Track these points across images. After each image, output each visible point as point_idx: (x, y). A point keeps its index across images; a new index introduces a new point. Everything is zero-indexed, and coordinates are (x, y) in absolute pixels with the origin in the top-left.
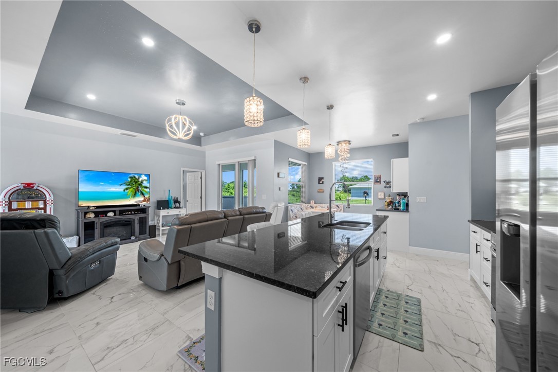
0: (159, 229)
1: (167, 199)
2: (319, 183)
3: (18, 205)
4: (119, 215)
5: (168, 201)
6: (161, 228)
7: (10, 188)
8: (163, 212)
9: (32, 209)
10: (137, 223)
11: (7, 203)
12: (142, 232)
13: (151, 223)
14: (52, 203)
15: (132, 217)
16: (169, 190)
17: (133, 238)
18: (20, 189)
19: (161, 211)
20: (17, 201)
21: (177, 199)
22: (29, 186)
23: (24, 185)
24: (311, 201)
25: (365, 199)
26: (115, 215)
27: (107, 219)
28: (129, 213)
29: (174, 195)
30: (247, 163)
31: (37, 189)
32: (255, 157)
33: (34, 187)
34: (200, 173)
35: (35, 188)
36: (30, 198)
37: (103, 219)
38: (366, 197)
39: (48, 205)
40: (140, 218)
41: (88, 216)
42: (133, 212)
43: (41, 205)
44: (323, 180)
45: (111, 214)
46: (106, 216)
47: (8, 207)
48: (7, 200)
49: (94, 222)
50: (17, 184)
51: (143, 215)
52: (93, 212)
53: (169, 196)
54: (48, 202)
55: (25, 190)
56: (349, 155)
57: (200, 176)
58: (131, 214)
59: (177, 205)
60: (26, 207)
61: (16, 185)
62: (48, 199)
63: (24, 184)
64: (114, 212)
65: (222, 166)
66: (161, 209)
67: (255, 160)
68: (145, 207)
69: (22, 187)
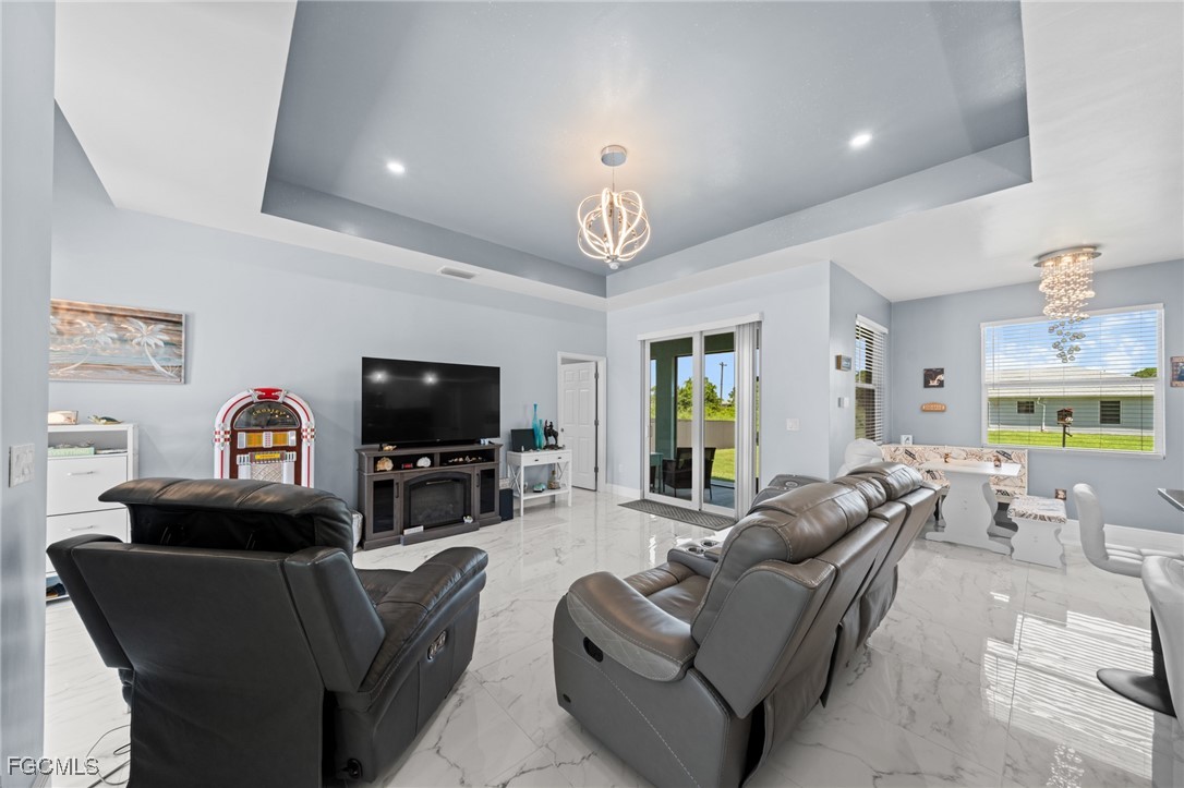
0: (519, 499)
1: (530, 427)
2: (927, 385)
3: (248, 440)
4: (441, 465)
5: (532, 431)
6: (523, 498)
7: (233, 400)
8: (527, 459)
9: (274, 449)
10: (476, 484)
11: (228, 436)
12: (487, 506)
13: (503, 484)
14: (312, 437)
15: (465, 469)
16: (535, 406)
17: (468, 520)
18: (252, 403)
19: (522, 454)
20: (247, 431)
21: (551, 426)
22: (268, 395)
23: (260, 393)
24: (903, 438)
25: (1065, 433)
26: (432, 465)
27: (418, 475)
28: (461, 460)
29: (544, 416)
30: (731, 335)
31: (284, 403)
32: (762, 314)
33: (277, 397)
34: (594, 363)
35: (280, 400)
36: (269, 425)
37: (409, 474)
38: (1065, 427)
39: (304, 440)
40: (482, 471)
41: (380, 467)
42: (467, 458)
43: (291, 438)
44: (940, 377)
45: (424, 462)
46: (415, 467)
47: (231, 444)
48: (229, 429)
49: (392, 480)
50: (245, 392)
51: (487, 466)
52: (390, 457)
53: (535, 418)
54: (304, 434)
55: (262, 406)
56: (1090, 294)
57: (594, 372)
58: (464, 463)
59: (552, 440)
60: (264, 446)
61: (246, 394)
62: (304, 427)
63: (259, 390)
64: (430, 456)
65: (652, 344)
66: (521, 451)
67: (759, 323)
68: (491, 447)
69: (256, 399)
